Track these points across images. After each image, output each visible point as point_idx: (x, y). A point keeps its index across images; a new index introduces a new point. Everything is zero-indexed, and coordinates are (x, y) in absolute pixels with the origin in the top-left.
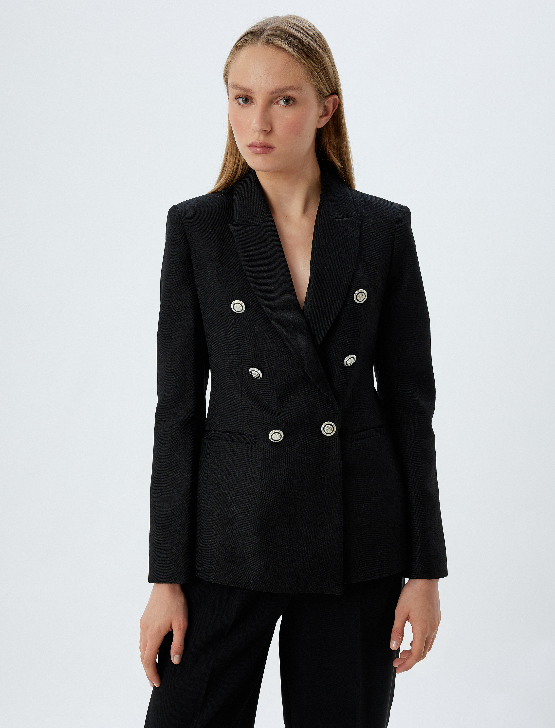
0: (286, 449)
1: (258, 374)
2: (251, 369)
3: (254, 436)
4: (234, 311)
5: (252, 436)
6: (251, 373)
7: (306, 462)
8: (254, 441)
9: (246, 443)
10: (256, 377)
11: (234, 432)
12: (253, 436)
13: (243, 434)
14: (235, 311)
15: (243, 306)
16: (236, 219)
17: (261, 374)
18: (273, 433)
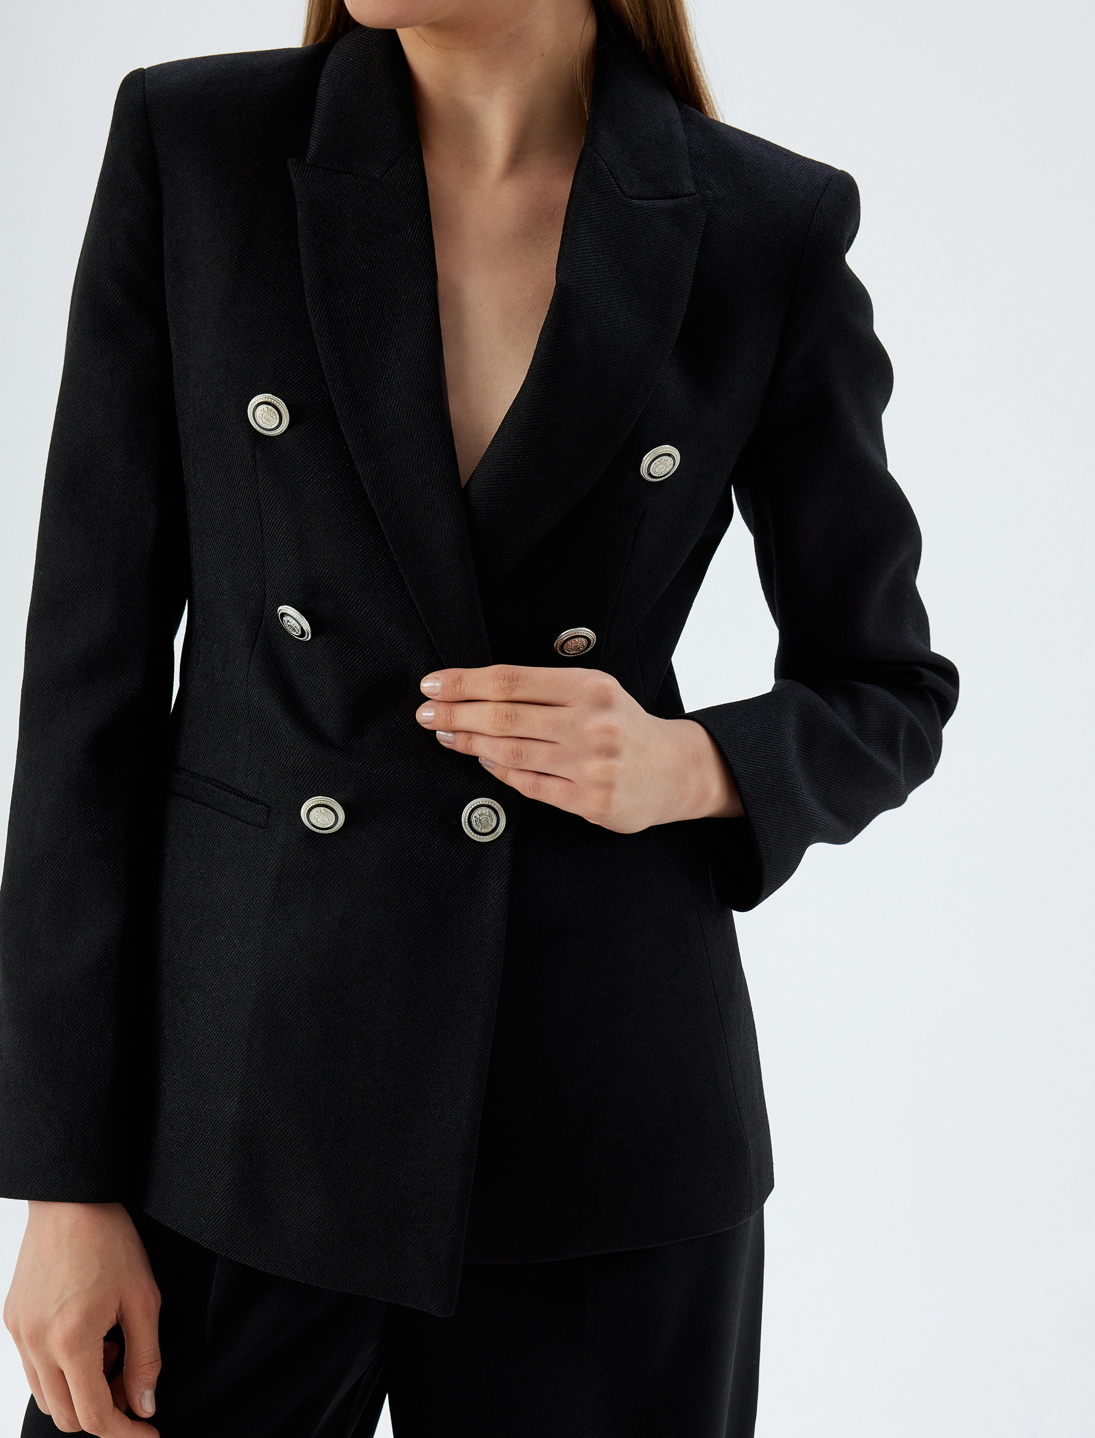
0: (347, 858)
1: (299, 628)
2: (283, 609)
3: (266, 806)
4: (256, 427)
5: (262, 803)
6: (282, 619)
7: (398, 906)
8: (264, 818)
9: (242, 821)
10: (295, 634)
11: (222, 784)
12: (264, 804)
13: (241, 795)
14: (258, 429)
15: (283, 412)
16: (313, 146)
17: (307, 626)
18: (314, 804)
